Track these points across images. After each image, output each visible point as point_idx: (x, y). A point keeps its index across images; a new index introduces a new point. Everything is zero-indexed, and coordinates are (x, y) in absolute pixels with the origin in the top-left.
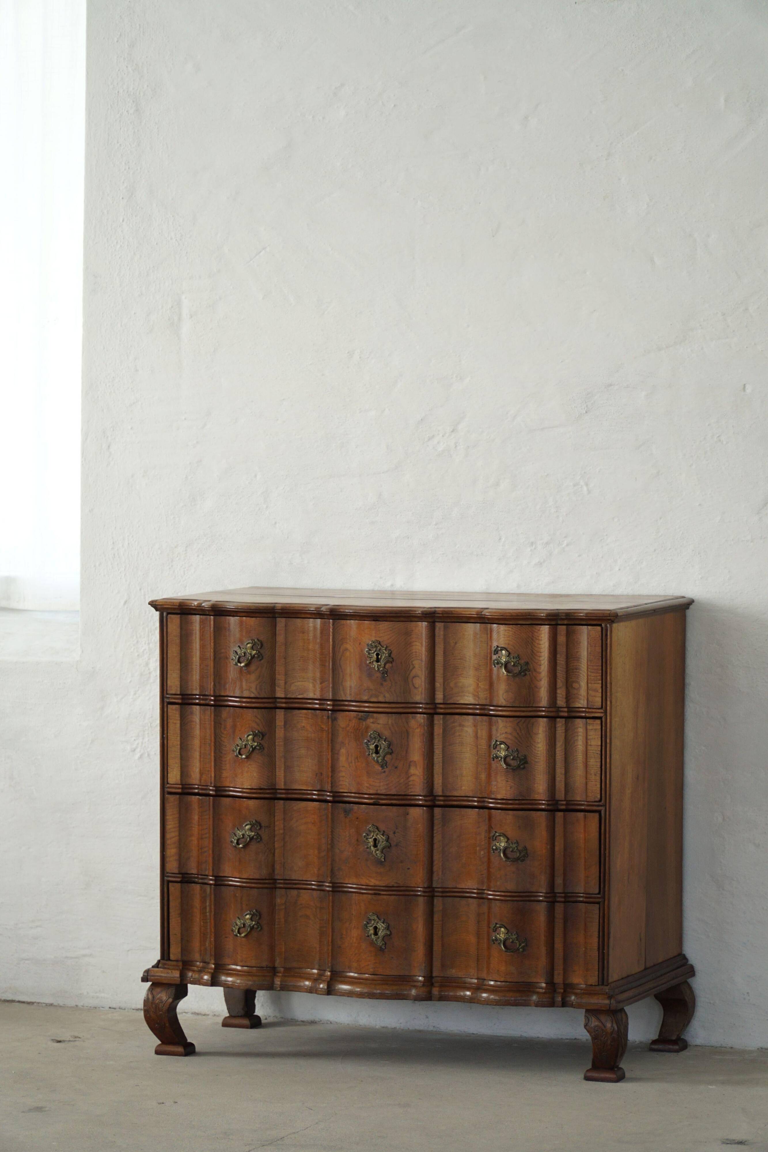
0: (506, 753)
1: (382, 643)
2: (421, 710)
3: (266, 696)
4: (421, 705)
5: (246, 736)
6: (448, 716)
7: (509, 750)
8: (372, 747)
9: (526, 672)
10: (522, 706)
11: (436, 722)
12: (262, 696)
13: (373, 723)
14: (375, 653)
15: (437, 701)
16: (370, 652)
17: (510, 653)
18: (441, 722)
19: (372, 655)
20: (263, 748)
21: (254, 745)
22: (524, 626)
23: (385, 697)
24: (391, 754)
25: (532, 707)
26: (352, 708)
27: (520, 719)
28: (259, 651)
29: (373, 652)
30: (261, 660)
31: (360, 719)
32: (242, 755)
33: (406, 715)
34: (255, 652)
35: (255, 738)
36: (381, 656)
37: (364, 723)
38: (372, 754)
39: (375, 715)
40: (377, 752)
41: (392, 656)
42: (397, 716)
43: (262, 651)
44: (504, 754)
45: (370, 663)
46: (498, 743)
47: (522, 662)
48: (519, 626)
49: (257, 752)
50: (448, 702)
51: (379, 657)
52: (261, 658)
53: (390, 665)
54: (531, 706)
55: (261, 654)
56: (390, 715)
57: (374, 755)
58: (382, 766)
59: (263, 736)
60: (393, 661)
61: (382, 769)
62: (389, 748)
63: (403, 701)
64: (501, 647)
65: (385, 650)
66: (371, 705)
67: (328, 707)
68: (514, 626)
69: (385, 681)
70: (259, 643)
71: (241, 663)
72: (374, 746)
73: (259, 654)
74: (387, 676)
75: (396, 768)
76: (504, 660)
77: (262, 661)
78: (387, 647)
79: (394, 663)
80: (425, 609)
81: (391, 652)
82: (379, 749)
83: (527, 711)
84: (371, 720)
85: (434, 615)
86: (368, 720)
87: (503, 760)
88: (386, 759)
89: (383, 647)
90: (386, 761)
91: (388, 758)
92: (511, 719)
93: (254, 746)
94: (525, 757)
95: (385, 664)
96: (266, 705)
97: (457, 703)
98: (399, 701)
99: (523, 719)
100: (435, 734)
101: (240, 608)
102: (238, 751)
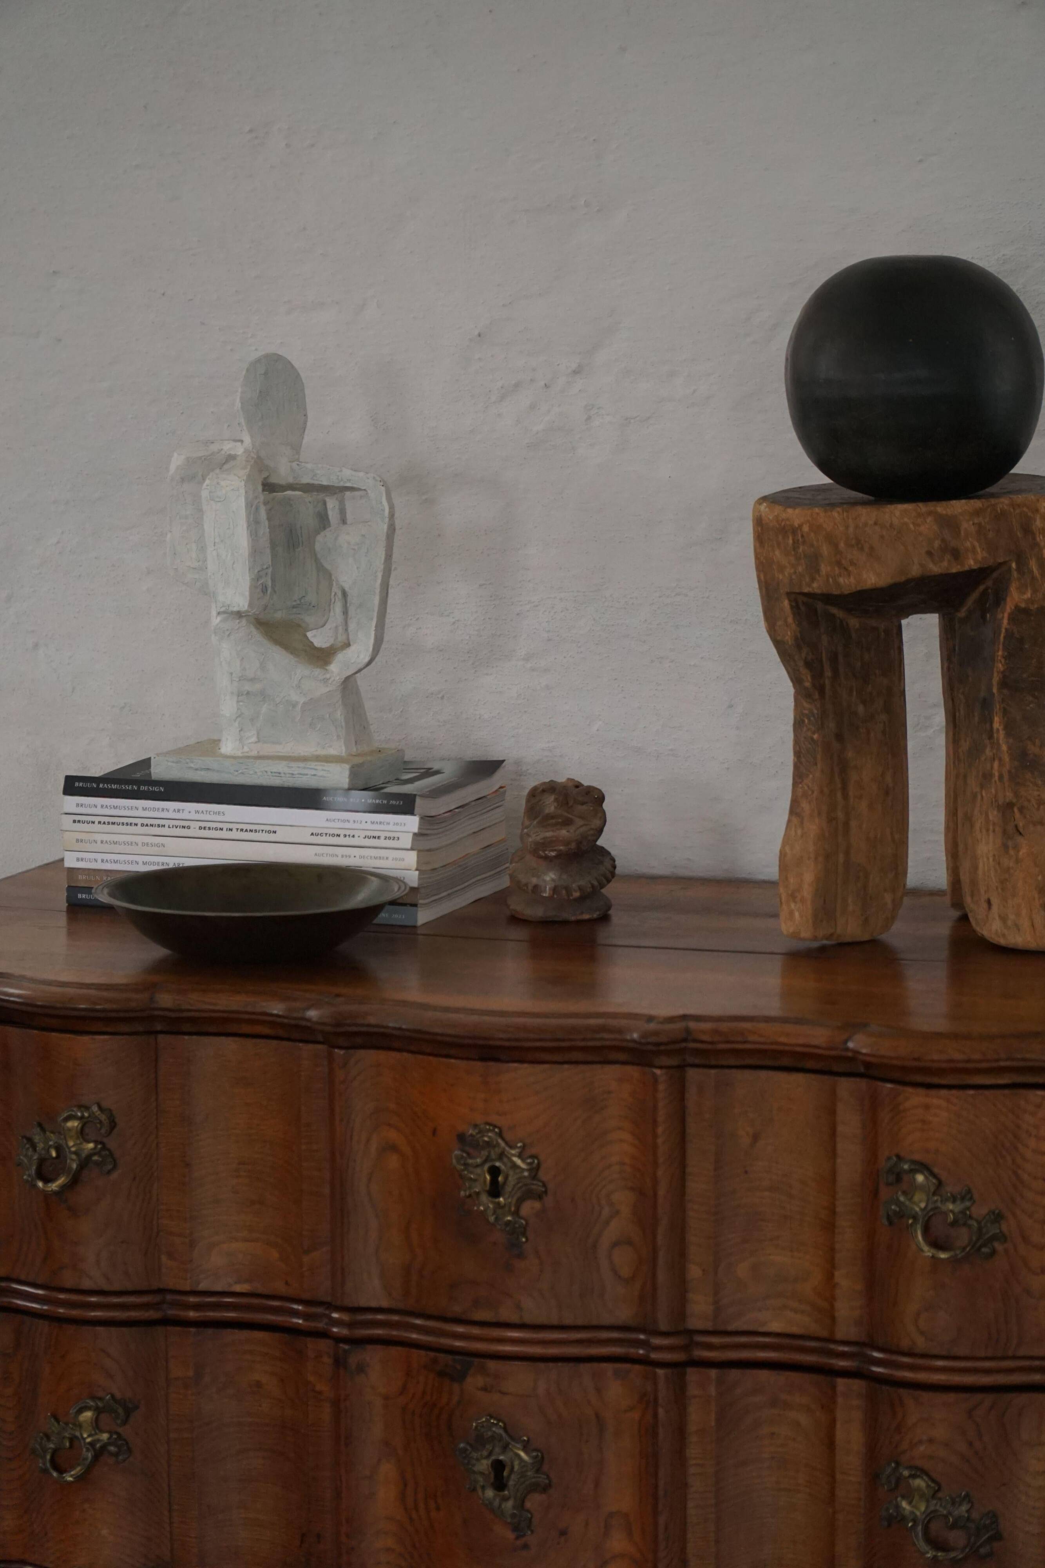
0: (932, 1508)
1: (508, 1136)
2: (641, 1352)
3: (130, 1287)
4: (642, 1337)
5: (73, 1411)
6: (734, 1374)
7: (940, 1495)
8: (484, 1465)
9: (996, 1245)
10: (983, 1355)
11: (693, 1390)
12: (117, 1287)
13: (485, 1389)
14: (486, 1167)
15: (694, 1323)
16: (470, 1161)
17: (940, 1183)
18: (712, 1391)
19: (478, 1170)
20: (130, 1450)
21: (99, 1440)
22: (987, 1092)
23: (518, 1307)
24: (545, 1489)
25: (1014, 1358)
26: (414, 1336)
27: (979, 1397)
28: (102, 1143)
29: (479, 1161)
30: (109, 1172)
31: (441, 1374)
32: (61, 1471)
33: (595, 1365)
34: (91, 1145)
35: (103, 1417)
36: (506, 1178)
37: (456, 1387)
38: (483, 1488)
39: (492, 1365)
40: (500, 1484)
41: (541, 1174)
42: (566, 1368)
43: (112, 1143)
44: (923, 1509)
45: (470, 1196)
46: (906, 1473)
47: (980, 1211)
48: (971, 1092)
49: (111, 1461)
50: (731, 1327)
51: (500, 1179)
52: (110, 1167)
53: (537, 1205)
54: (1010, 1353)
55: (111, 1154)
56: (542, 1365)
57: (490, 1493)
58: (516, 1528)
59: (128, 1413)
60: (546, 1192)
61: (517, 1538)
62: (538, 1471)
63: (580, 1322)
64: (914, 1162)
65: (520, 1156)
66: (476, 1331)
67: (335, 1330)
68: (954, 1092)
69: (521, 1256)
70: (103, 1117)
71: (46, 1181)
72: (490, 1462)
73: (103, 1153)
74: (527, 1240)
75: (563, 1533)
76: (923, 1205)
77: (115, 1175)
78: (524, 1148)
79: (549, 1200)
80: (652, 1026)
81: (539, 1165)
82: (505, 1474)
83: (999, 1371)
84: (480, 1381)
85: (684, 1045)
86: (469, 1379)
87: (920, 1528)
88: (528, 1505)
89: (511, 1147)
90: (528, 1511)
91: (534, 1501)
92: (951, 1397)
93: (98, 1446)
94: (994, 1516)
95: (520, 1201)
96: (134, 1314)
97: (761, 1330)
98: (567, 1321)
99: (988, 1399)
100: (692, 1428)
101: (39, 1003)
102: (48, 1457)
